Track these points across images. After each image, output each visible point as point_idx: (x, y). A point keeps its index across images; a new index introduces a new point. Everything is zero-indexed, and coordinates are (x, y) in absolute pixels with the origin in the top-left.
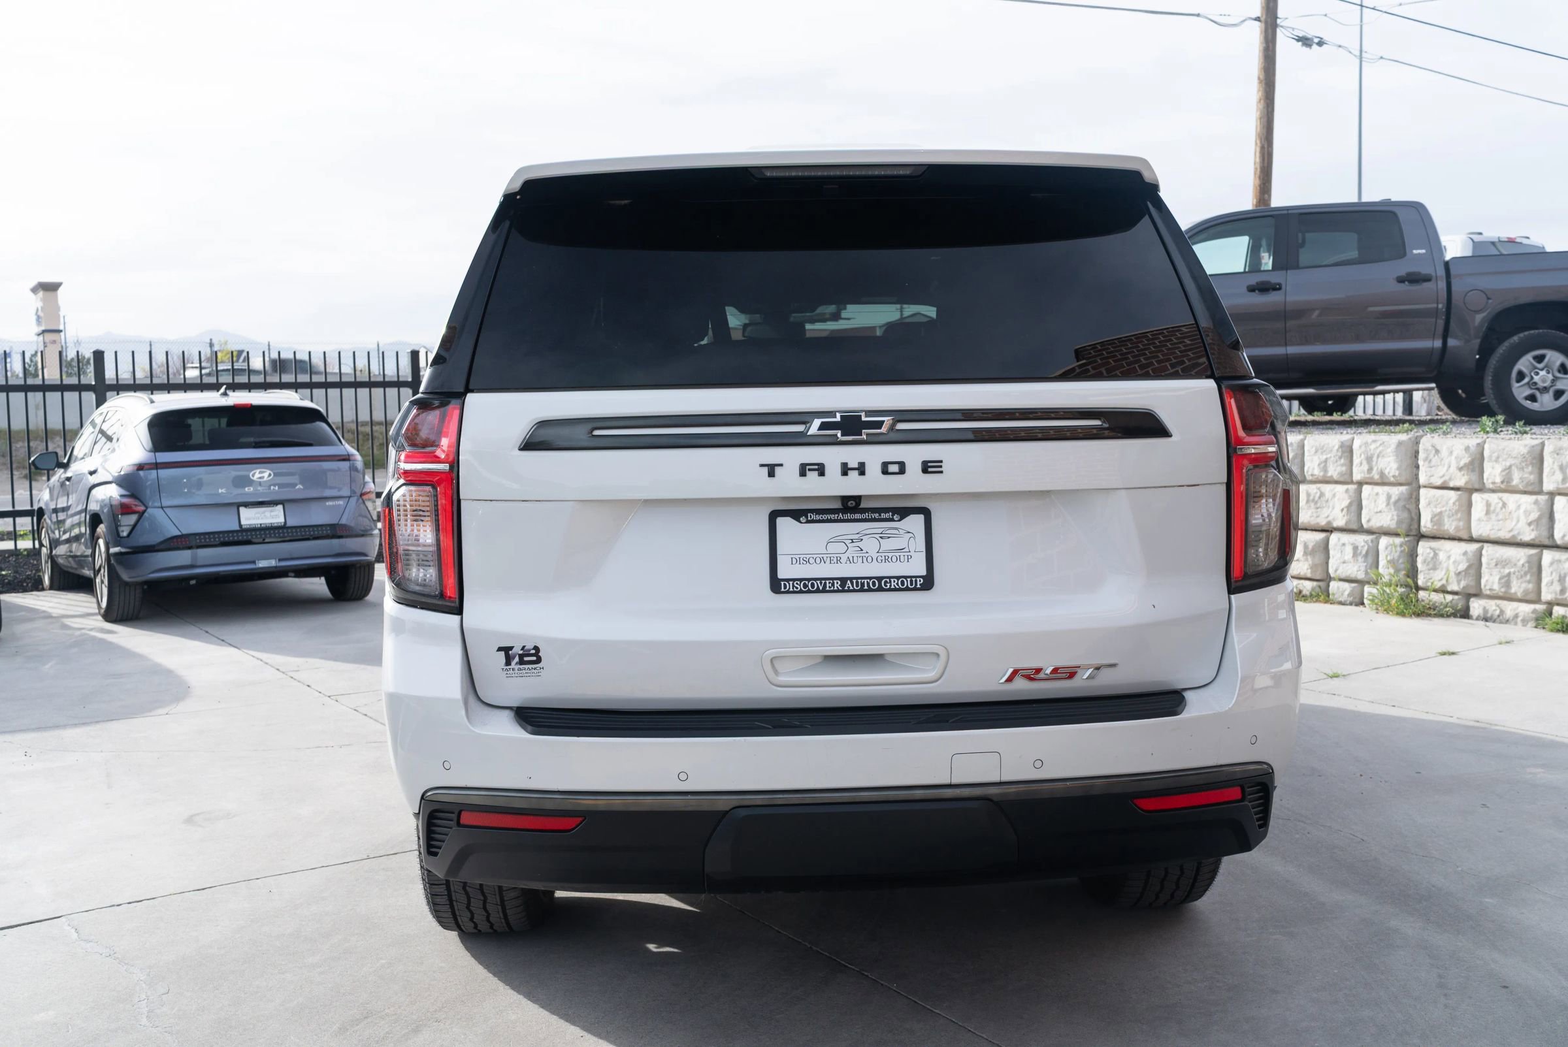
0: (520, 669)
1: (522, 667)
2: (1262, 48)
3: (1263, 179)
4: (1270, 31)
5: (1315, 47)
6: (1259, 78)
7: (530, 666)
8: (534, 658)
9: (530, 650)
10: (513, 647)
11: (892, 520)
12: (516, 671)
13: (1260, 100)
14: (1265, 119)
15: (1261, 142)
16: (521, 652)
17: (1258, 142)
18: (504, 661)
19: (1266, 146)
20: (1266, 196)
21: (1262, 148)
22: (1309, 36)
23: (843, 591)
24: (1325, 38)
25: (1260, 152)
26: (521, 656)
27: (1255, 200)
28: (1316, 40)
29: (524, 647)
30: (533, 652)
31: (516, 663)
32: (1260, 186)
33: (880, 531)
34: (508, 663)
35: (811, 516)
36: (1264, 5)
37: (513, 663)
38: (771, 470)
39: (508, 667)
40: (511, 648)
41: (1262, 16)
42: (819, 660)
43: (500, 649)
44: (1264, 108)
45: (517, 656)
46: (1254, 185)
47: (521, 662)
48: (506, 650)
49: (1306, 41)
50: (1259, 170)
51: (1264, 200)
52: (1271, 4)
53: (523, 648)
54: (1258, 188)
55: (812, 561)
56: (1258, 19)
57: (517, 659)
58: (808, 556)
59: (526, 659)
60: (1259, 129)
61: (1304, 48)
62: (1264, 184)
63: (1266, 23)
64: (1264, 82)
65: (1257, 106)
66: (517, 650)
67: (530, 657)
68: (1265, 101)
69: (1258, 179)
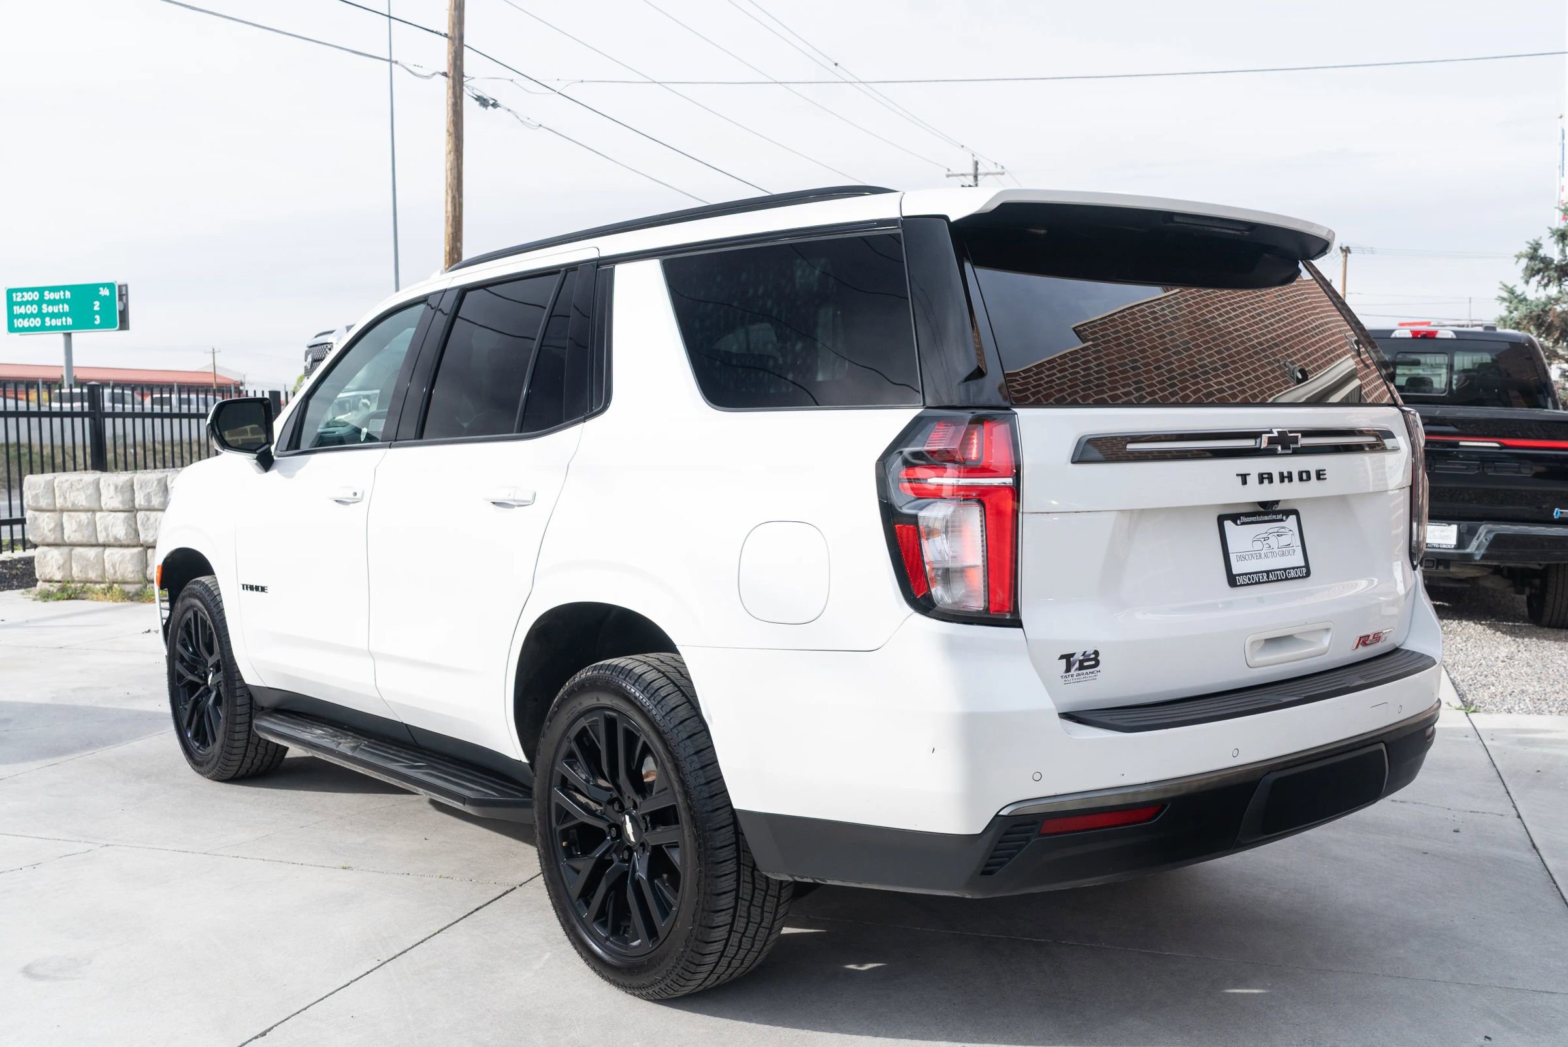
0: (1079, 675)
1: (1080, 672)
2: (450, 103)
3: (456, 228)
4: (458, 88)
5: (490, 108)
6: (448, 131)
7: (1088, 671)
8: (1093, 663)
9: (1090, 655)
10: (1074, 654)
11: (1282, 520)
12: (1075, 677)
13: (450, 152)
14: (456, 171)
15: (452, 192)
16: (1082, 658)
17: (450, 192)
18: (1064, 668)
19: (457, 196)
20: (458, 244)
21: (454, 198)
22: (486, 97)
23: (1269, 582)
24: (499, 102)
25: (452, 202)
26: (1081, 662)
27: (448, 247)
28: (491, 102)
29: (1085, 652)
30: (1093, 656)
31: (1076, 669)
32: (452, 234)
33: (1276, 530)
34: (1068, 670)
35: (1244, 519)
36: (451, 62)
37: (1073, 669)
38: (1244, 478)
39: (1067, 674)
40: (1073, 655)
41: (450, 72)
42: (1263, 642)
43: (1062, 657)
44: (454, 159)
45: (1078, 662)
46: (446, 233)
47: (1081, 667)
48: (1068, 657)
49: (483, 101)
50: (451, 217)
51: (457, 248)
52: (458, 62)
53: (1083, 655)
54: (451, 236)
55: (1247, 558)
56: (445, 74)
57: (1077, 665)
58: (1245, 554)
59: (1086, 664)
60: (449, 180)
61: (481, 108)
62: (456, 232)
63: (454, 79)
64: (453, 135)
65: (447, 157)
66: (1078, 656)
67: (1090, 662)
68: (455, 154)
69: (450, 227)
